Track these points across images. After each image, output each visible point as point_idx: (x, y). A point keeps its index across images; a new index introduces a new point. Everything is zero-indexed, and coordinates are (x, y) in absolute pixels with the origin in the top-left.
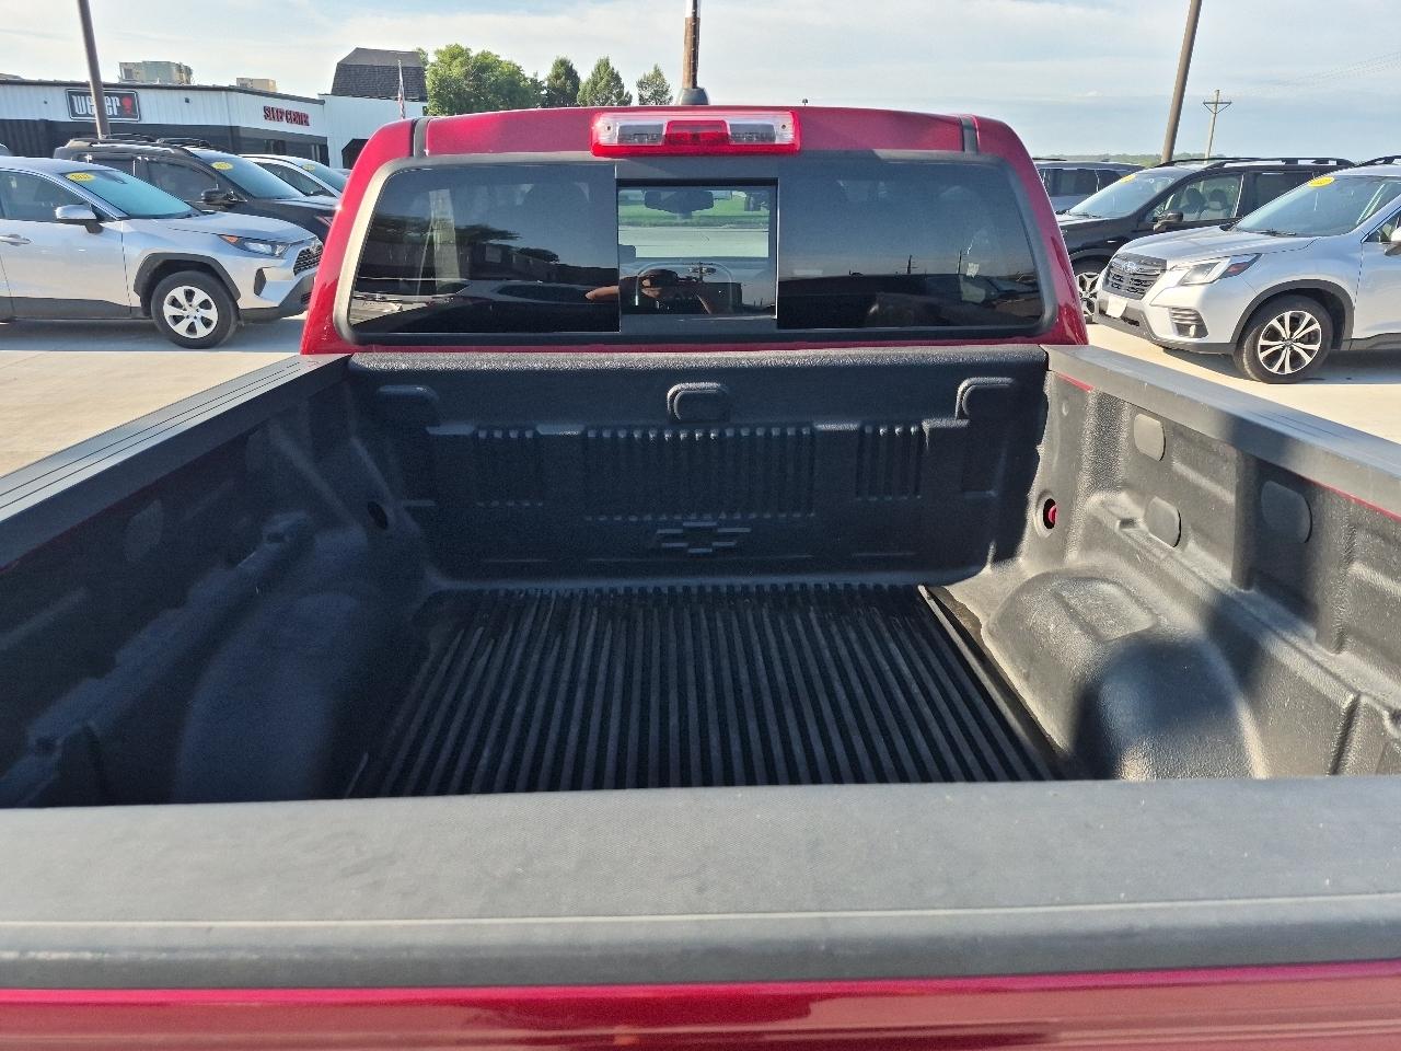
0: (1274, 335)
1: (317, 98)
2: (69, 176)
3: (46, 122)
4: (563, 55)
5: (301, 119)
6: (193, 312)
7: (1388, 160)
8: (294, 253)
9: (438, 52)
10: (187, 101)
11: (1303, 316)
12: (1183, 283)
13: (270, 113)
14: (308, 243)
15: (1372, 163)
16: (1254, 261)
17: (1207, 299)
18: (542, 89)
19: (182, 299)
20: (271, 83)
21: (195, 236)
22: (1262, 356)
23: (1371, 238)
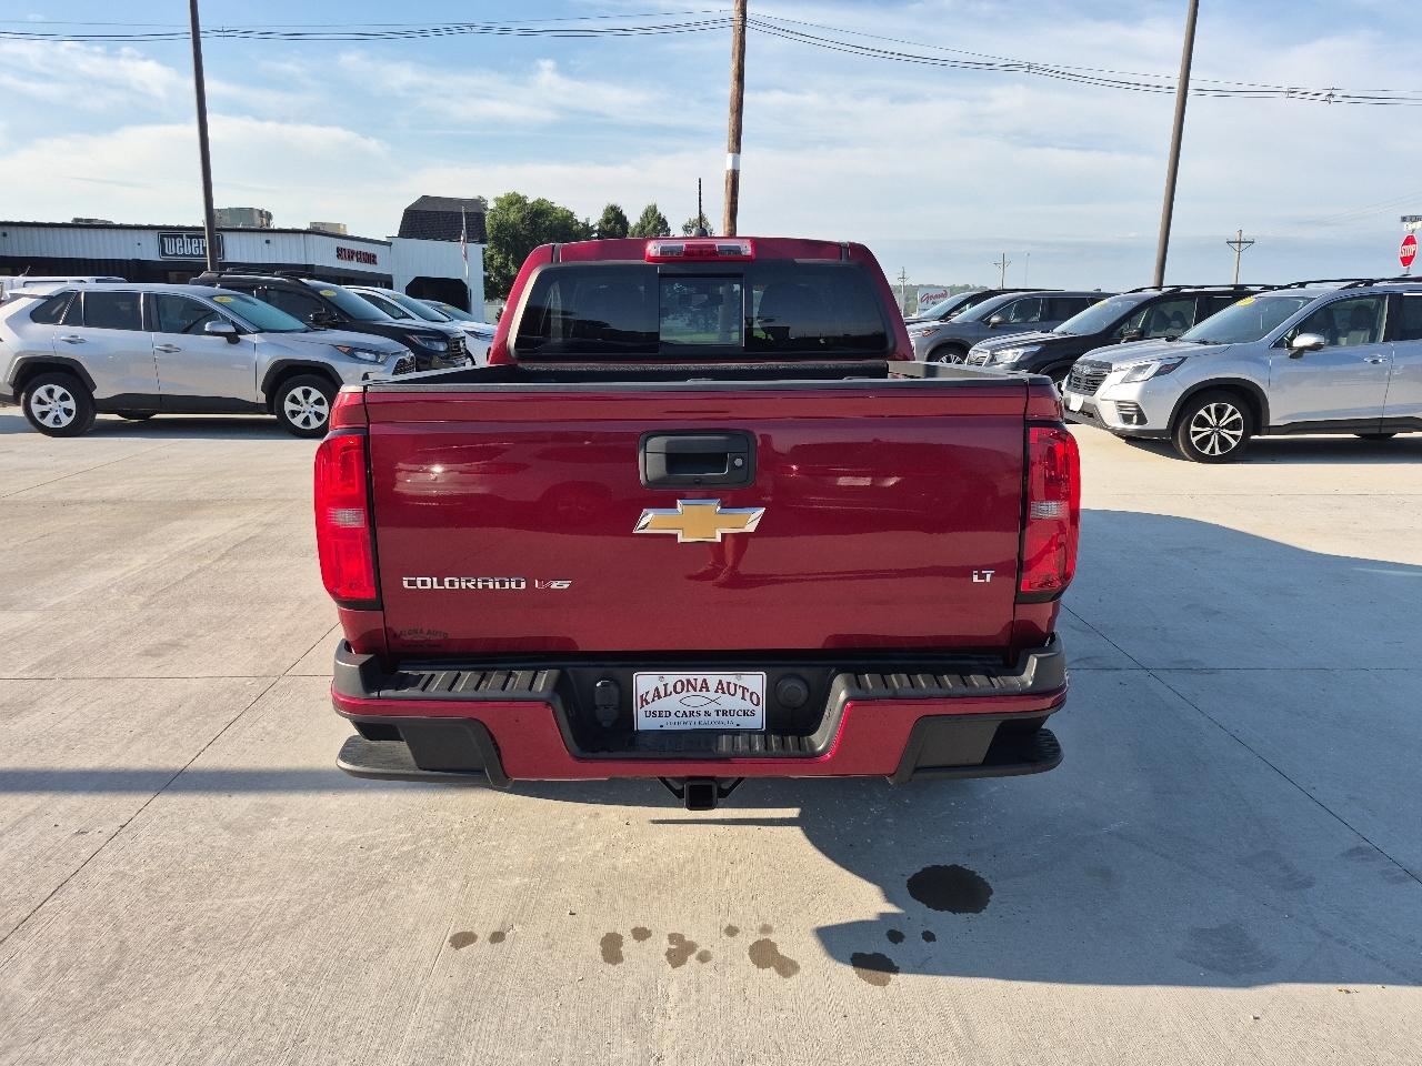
0: (1203, 422)
1: (385, 240)
2: (216, 299)
3: (138, 262)
4: (612, 203)
5: (371, 259)
6: (308, 408)
7: (1302, 285)
8: (394, 361)
9: (497, 200)
10: (268, 242)
11: (1226, 408)
12: (1125, 381)
13: (341, 253)
14: (404, 354)
15: (1288, 287)
16: (1179, 364)
17: (1144, 393)
18: (594, 232)
19: (300, 397)
20: (342, 227)
21: (313, 346)
22: (1194, 440)
23: (1278, 344)
